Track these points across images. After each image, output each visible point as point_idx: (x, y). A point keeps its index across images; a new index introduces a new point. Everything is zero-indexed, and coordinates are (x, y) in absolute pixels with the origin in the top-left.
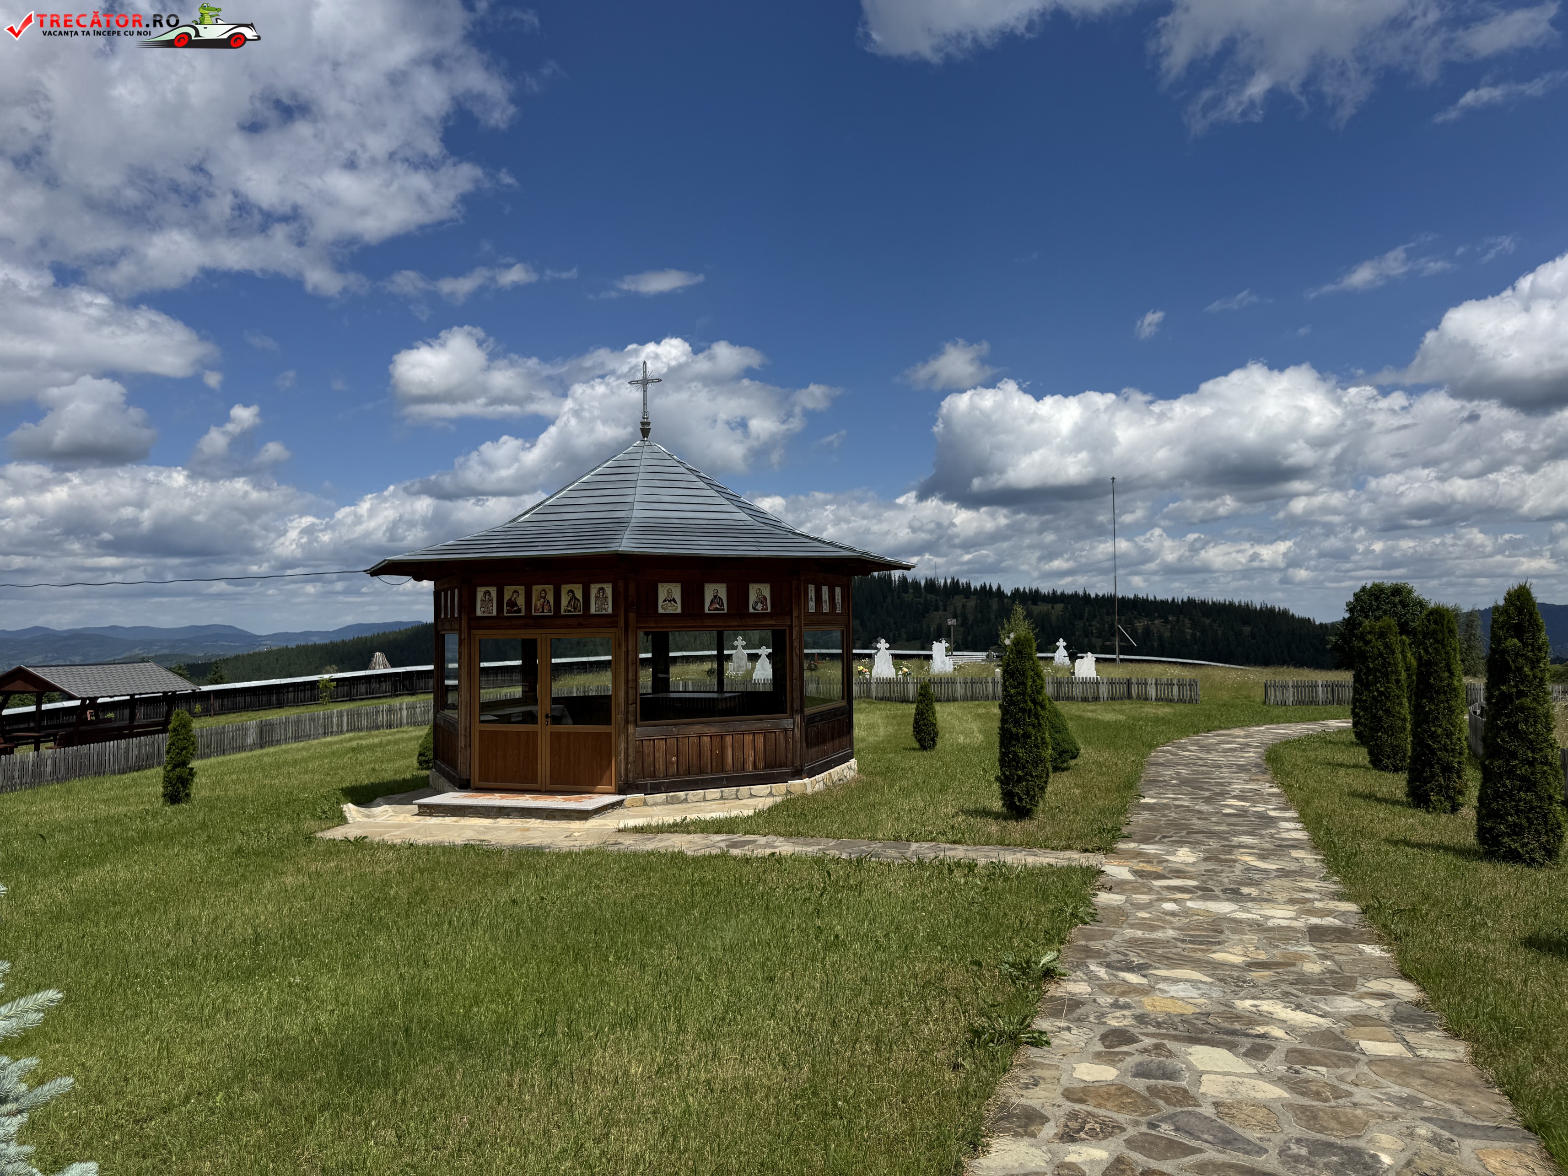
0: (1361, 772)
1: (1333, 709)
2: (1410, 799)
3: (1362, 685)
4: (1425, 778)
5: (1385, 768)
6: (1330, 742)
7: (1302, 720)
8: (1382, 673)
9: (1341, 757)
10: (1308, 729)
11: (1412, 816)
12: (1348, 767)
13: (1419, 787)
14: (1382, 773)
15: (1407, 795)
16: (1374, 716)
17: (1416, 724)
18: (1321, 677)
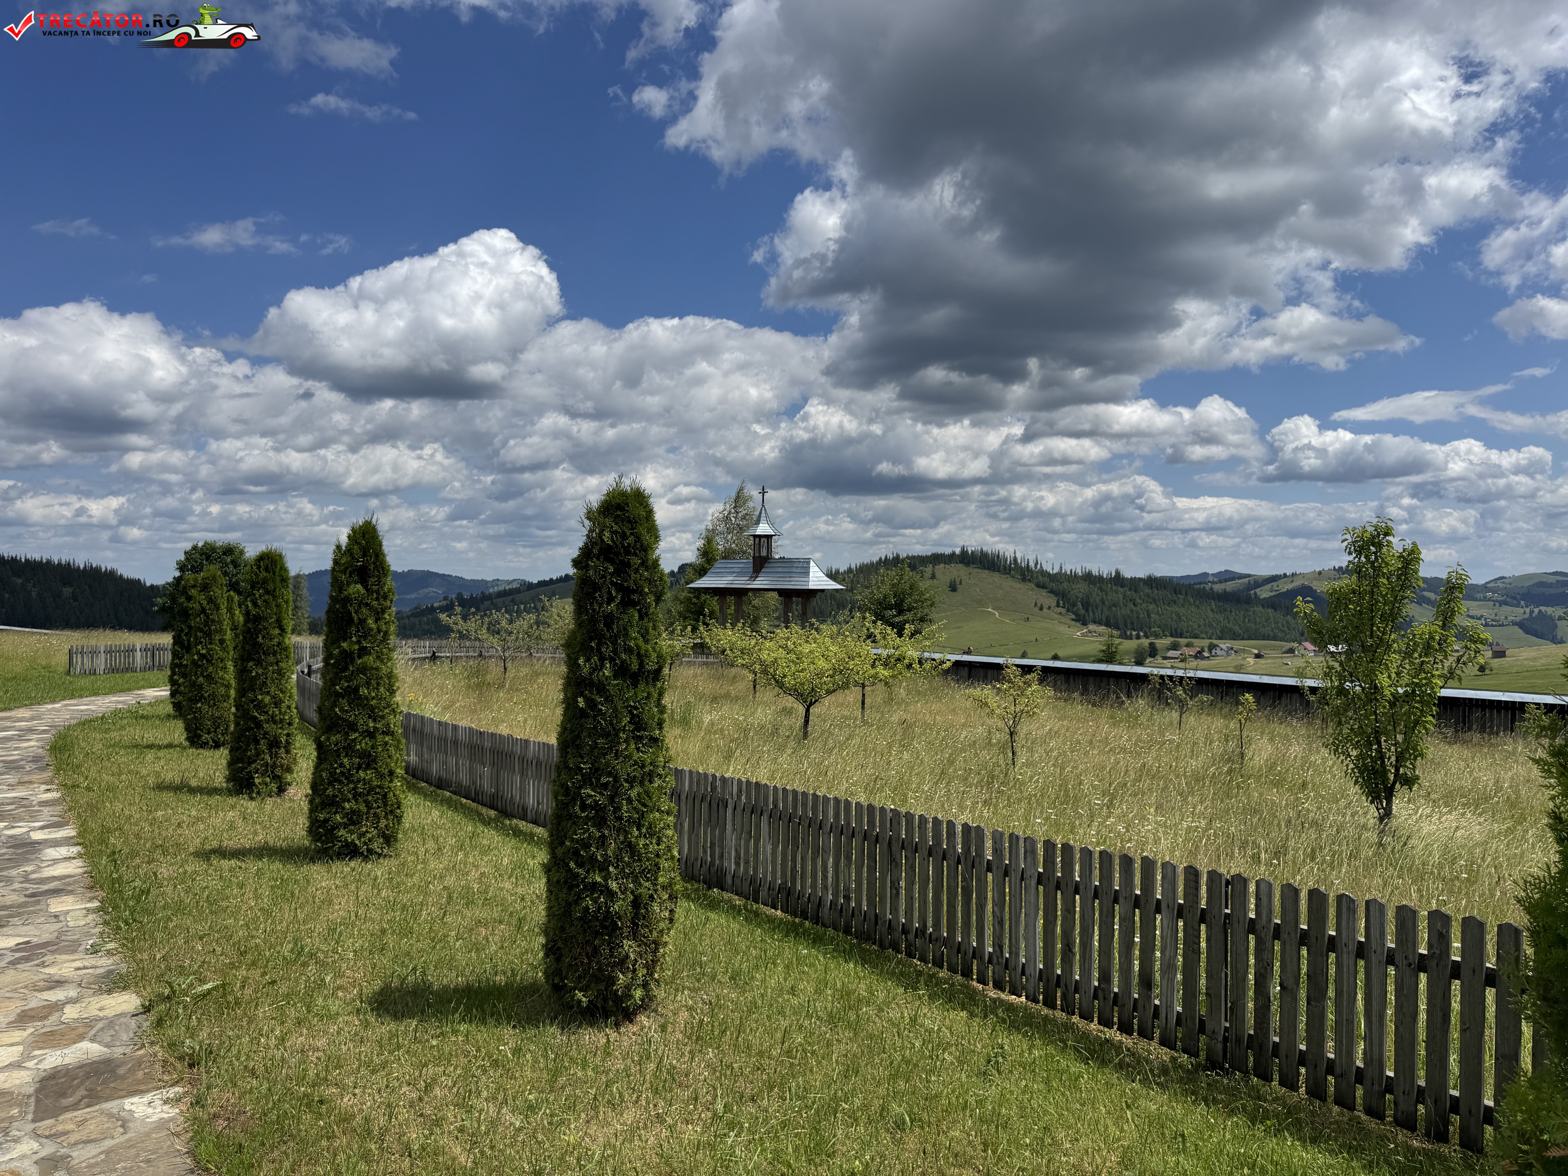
0: (174, 753)
1: (151, 675)
2: (231, 785)
3: (182, 647)
4: (249, 758)
5: (204, 745)
6: (143, 717)
7: (112, 691)
8: (205, 633)
9: (152, 735)
10: (118, 702)
11: (233, 807)
12: (160, 747)
13: (243, 769)
14: (201, 751)
15: (228, 780)
16: (194, 684)
17: (242, 692)
18: (139, 640)
